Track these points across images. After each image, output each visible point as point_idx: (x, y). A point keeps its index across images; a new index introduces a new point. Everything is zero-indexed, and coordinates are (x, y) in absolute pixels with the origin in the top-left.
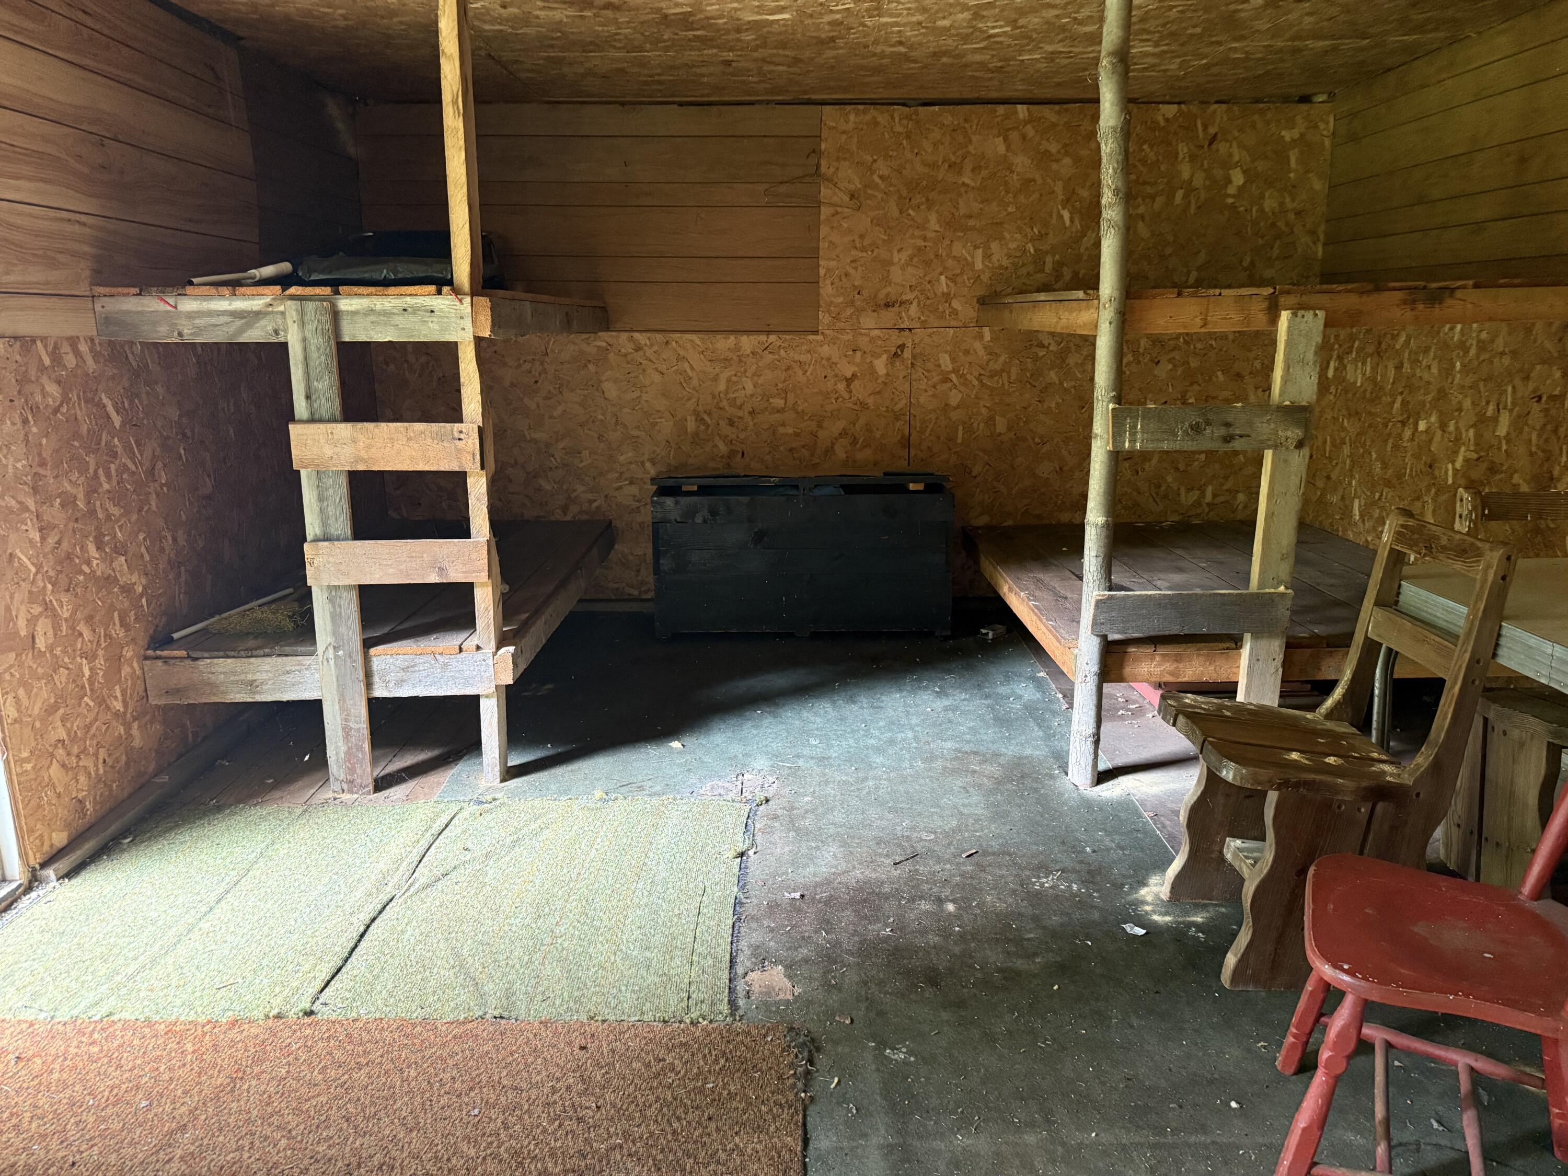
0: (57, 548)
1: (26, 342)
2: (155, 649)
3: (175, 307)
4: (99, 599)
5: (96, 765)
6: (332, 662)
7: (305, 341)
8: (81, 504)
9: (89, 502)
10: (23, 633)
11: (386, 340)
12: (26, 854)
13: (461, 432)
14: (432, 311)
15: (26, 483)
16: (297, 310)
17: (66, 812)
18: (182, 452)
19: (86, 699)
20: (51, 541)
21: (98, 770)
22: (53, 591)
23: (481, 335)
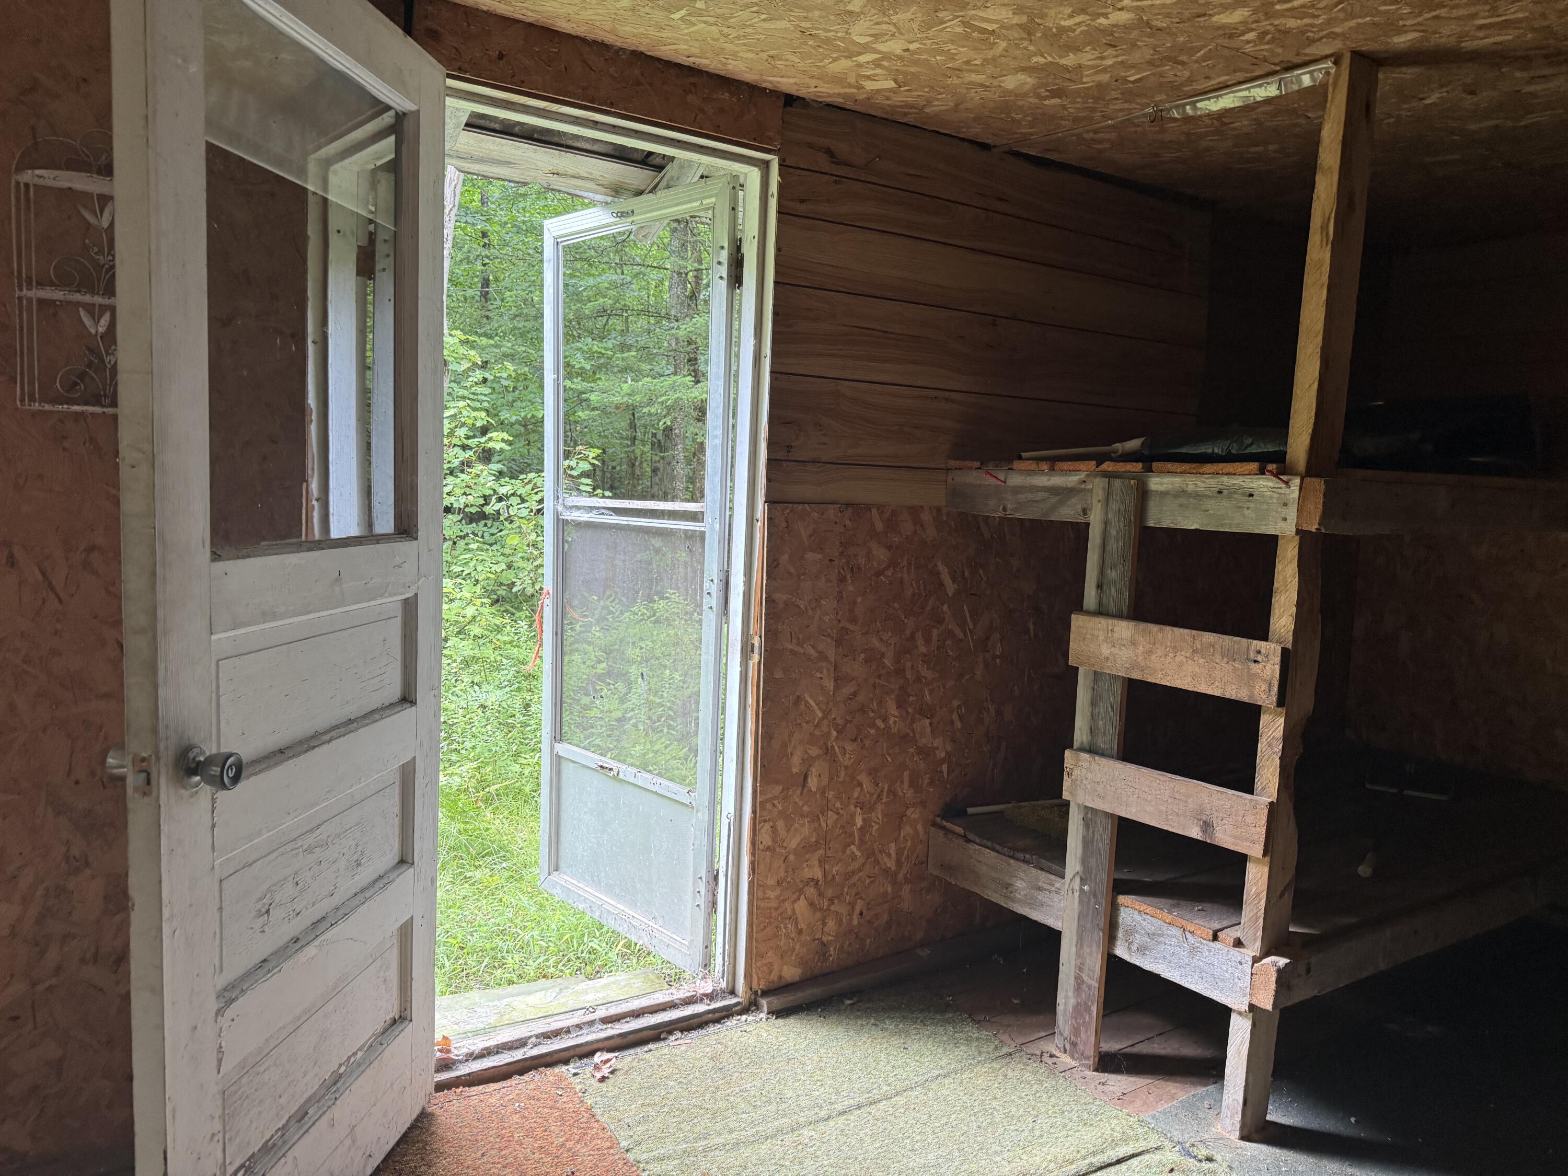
0: (850, 699)
1: (857, 509)
2: (943, 818)
3: (1005, 482)
4: (890, 755)
5: (850, 915)
6: (1077, 894)
7: (1106, 523)
8: (887, 662)
9: (899, 662)
10: (795, 770)
11: (1193, 528)
12: (751, 976)
13: (1259, 652)
14: (1251, 495)
15: (829, 636)
16: (1103, 488)
17: (804, 950)
18: (1031, 627)
19: (852, 847)
20: (847, 690)
21: (851, 919)
22: (837, 738)
23: (1305, 528)
